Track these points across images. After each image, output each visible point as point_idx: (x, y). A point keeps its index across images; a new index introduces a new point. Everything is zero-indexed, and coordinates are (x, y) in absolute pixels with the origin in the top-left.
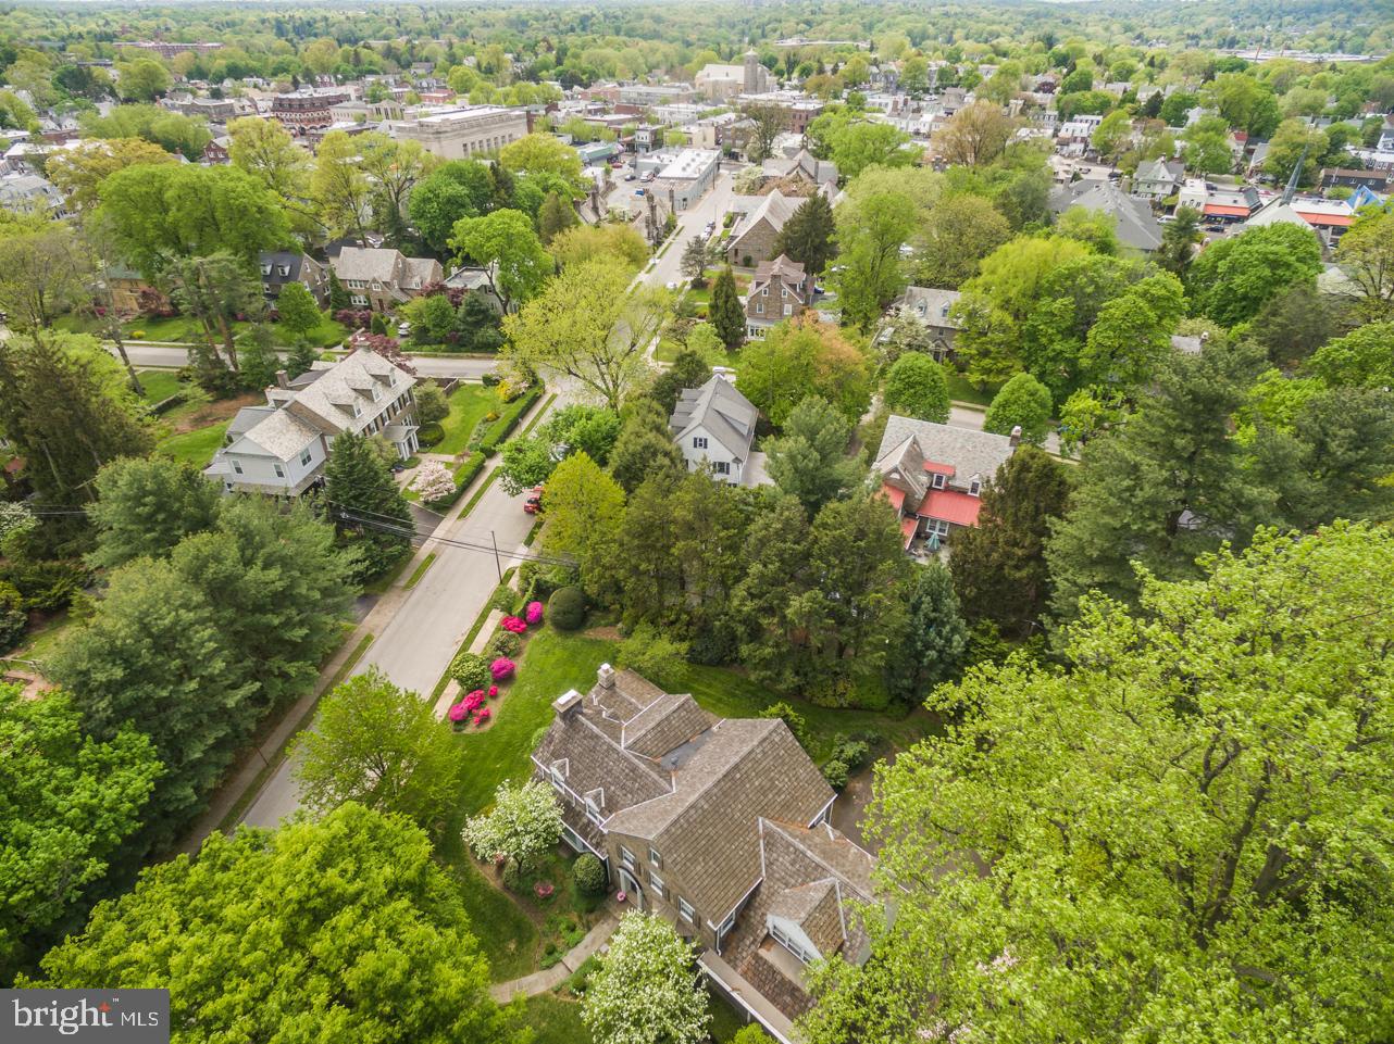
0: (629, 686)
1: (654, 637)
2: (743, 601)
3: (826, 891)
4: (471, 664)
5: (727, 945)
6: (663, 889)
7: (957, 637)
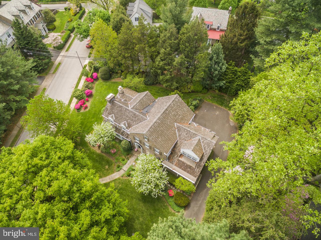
0: (128, 92)
1: (133, 78)
2: (159, 61)
3: (198, 140)
4: (78, 92)
5: (169, 159)
6: (149, 146)
7: (224, 66)
